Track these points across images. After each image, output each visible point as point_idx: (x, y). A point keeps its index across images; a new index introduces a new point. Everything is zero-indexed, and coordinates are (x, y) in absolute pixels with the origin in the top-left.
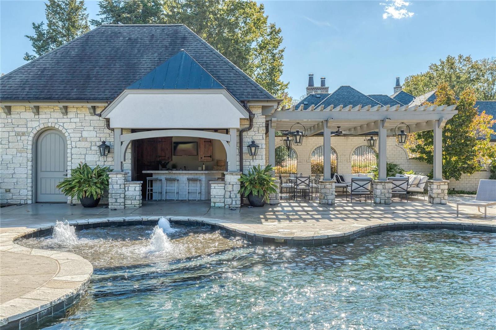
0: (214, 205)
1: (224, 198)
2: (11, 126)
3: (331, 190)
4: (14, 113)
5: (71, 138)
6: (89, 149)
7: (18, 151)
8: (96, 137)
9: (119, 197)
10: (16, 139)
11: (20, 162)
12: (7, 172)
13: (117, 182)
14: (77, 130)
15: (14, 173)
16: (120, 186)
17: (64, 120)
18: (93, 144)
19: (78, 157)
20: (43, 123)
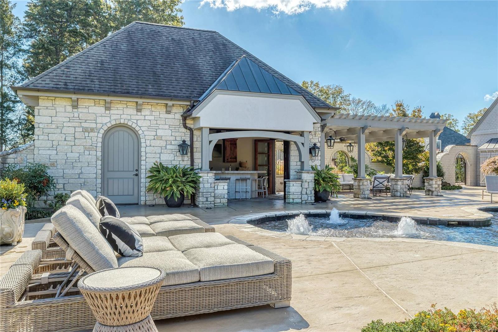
0: (292, 201)
1: (301, 194)
2: (78, 121)
3: (367, 186)
4: (82, 107)
5: (145, 136)
6: (165, 148)
7: (85, 149)
8: (172, 136)
9: (210, 196)
10: (84, 135)
11: (89, 160)
12: (73, 172)
13: (208, 181)
14: (151, 128)
15: (81, 173)
16: (211, 185)
17: (137, 117)
18: (169, 142)
19: (153, 155)
20: (115, 120)
